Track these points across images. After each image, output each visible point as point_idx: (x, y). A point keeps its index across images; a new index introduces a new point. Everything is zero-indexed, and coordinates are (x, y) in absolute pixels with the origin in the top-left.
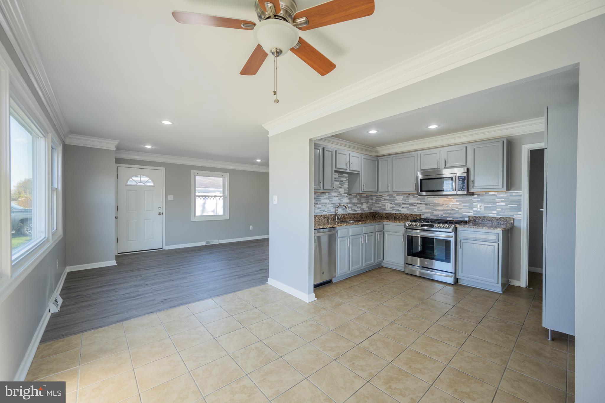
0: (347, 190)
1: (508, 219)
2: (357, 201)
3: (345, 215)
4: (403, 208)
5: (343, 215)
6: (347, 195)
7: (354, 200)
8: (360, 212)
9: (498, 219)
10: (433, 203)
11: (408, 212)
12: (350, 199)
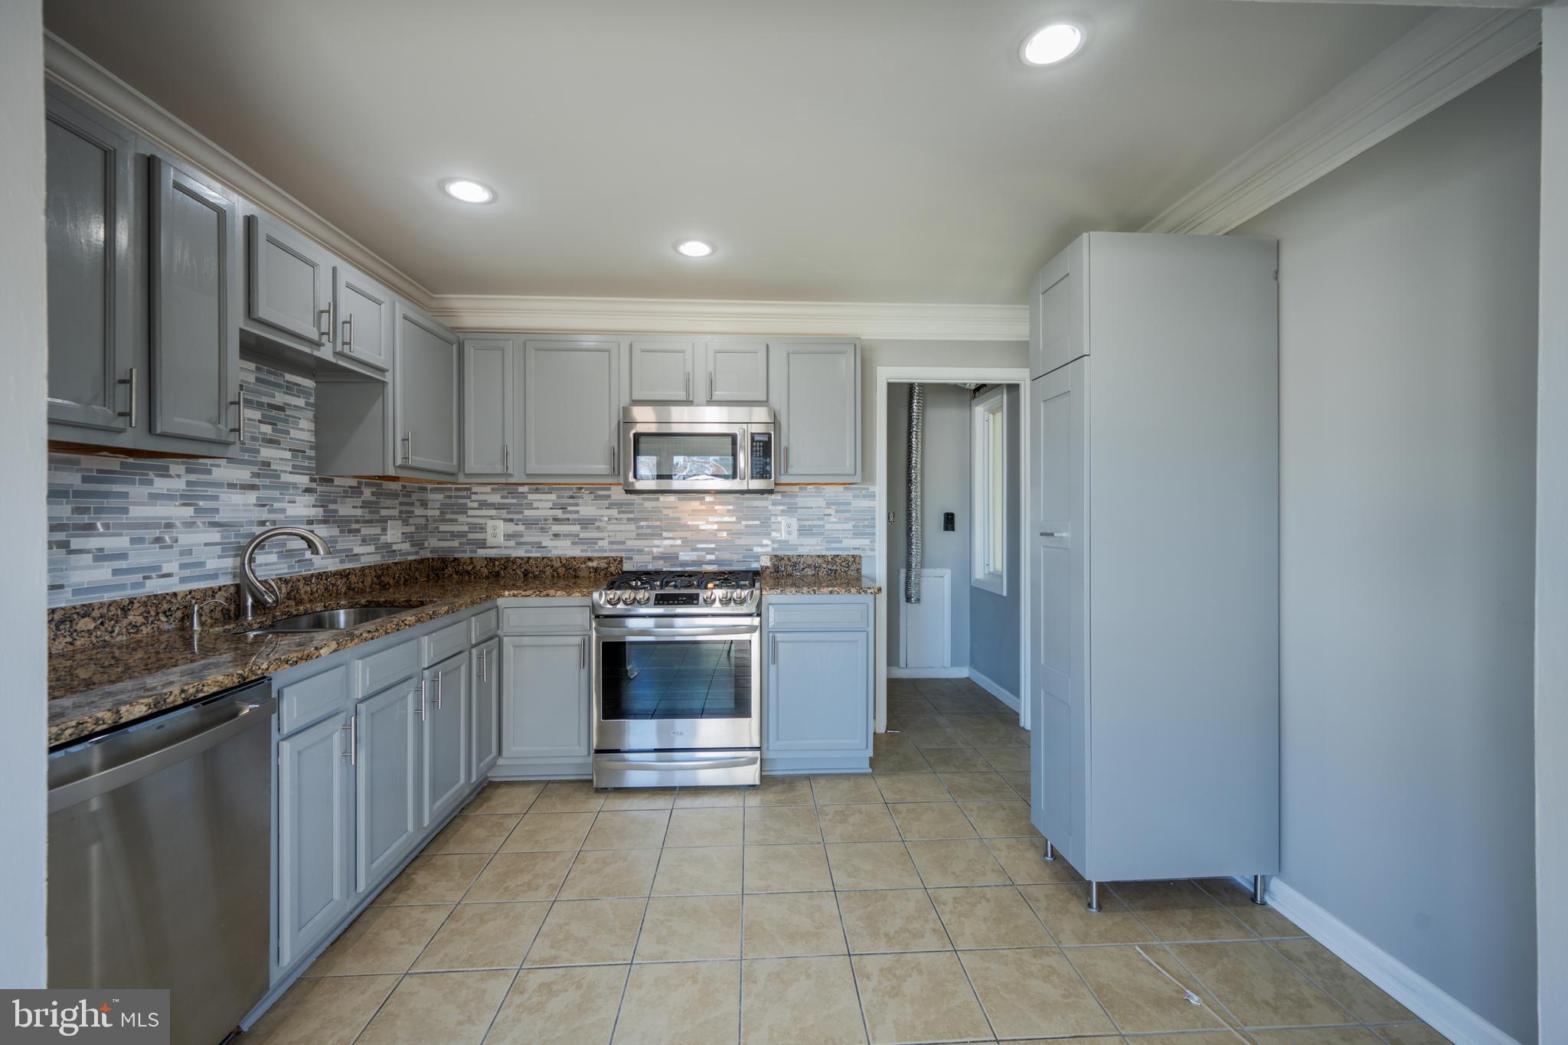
0: (310, 458)
1: (851, 559)
2: (359, 512)
3: (301, 584)
4: (556, 535)
5: (286, 582)
6: (312, 480)
7: (346, 509)
8: (375, 559)
9: (830, 560)
10: (660, 520)
11: (576, 552)
12: (323, 503)
